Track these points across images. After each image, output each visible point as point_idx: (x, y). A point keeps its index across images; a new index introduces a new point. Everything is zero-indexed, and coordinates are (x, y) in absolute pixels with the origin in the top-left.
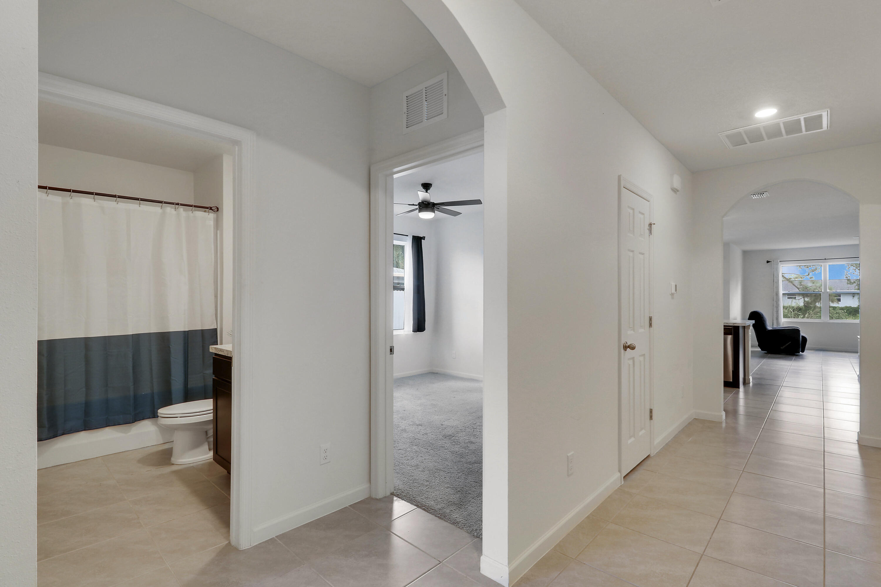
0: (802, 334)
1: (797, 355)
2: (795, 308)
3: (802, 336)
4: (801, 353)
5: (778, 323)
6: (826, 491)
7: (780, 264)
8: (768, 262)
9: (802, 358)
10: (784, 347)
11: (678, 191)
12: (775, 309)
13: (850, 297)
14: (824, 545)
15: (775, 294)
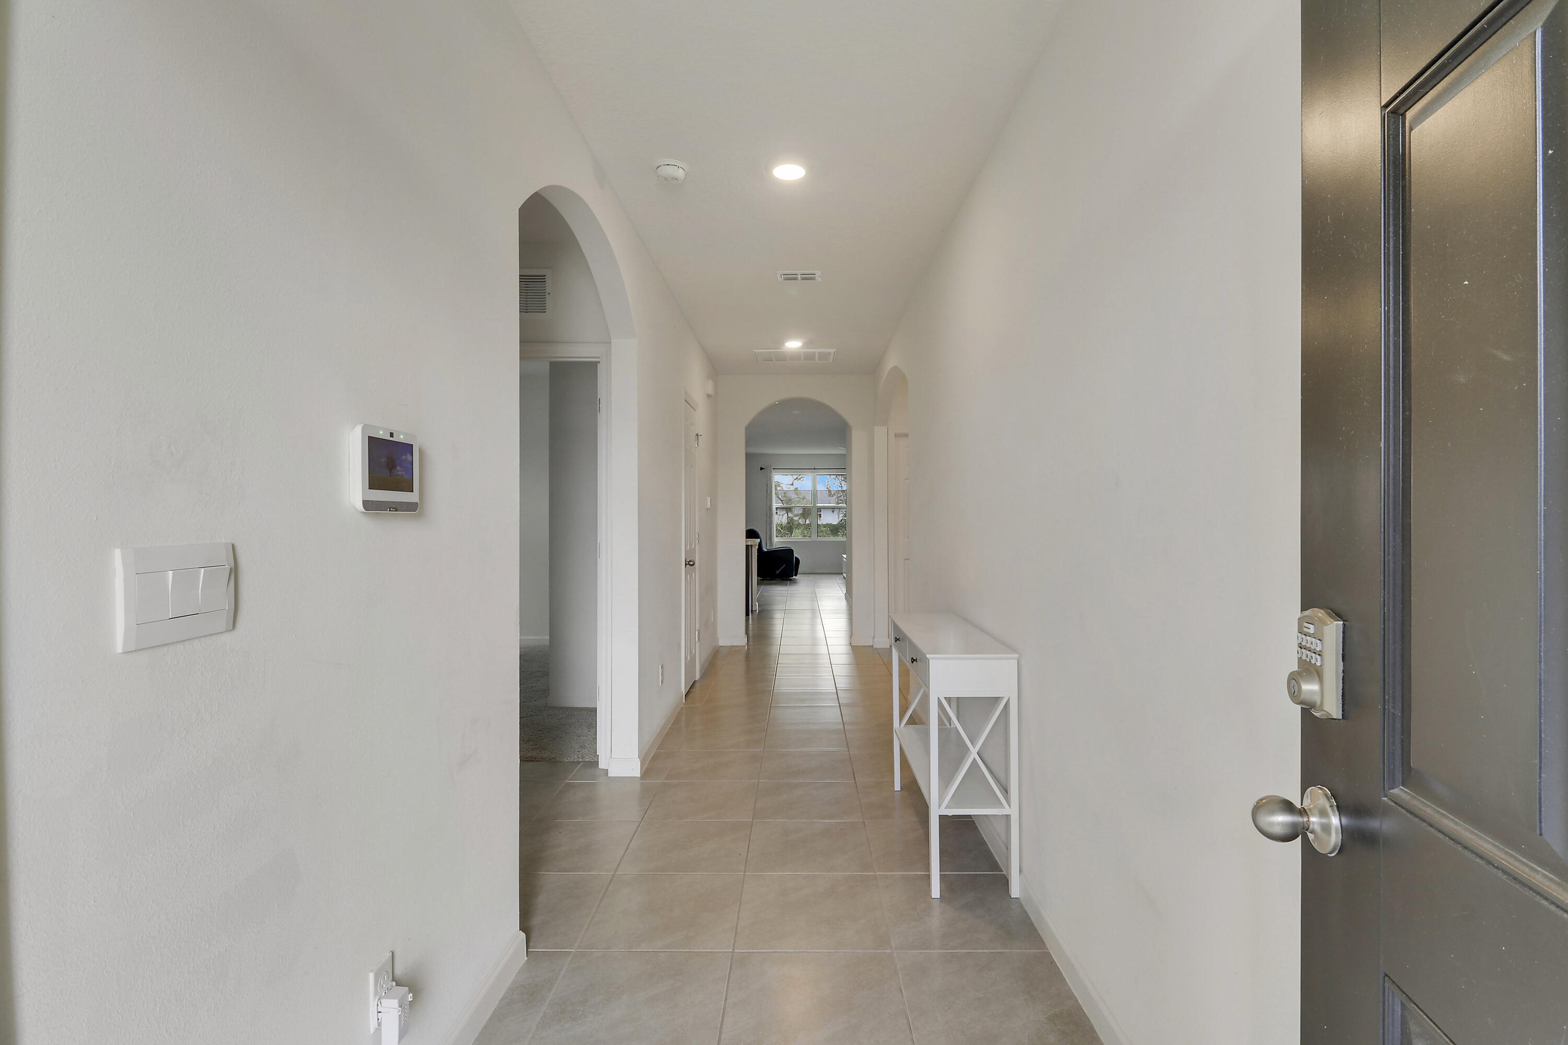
0: (795, 555)
1: (791, 580)
2: (784, 525)
3: (796, 557)
4: (794, 577)
5: (771, 544)
6: (835, 677)
7: (773, 471)
8: (762, 469)
9: (794, 582)
10: (779, 571)
11: (711, 397)
12: (768, 526)
13: (829, 512)
14: (839, 704)
15: (768, 509)
